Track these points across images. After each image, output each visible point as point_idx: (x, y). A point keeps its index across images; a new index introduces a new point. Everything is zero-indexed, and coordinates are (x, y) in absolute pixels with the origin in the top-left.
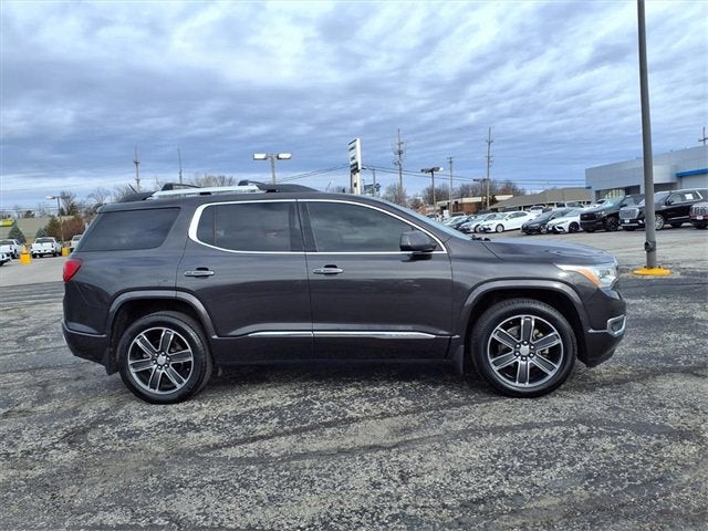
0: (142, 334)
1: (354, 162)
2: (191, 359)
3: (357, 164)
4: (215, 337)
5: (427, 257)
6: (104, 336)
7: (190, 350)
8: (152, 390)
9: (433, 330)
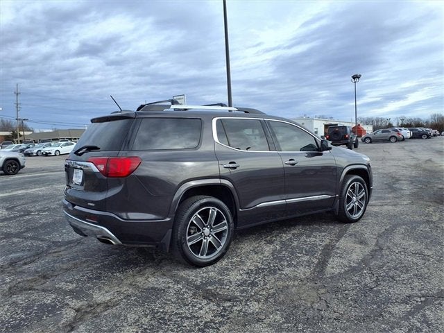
0: (196, 214)
2: (226, 227)
4: (240, 210)
5: (321, 154)
6: (168, 219)
7: (225, 221)
8: (202, 257)
9: (330, 193)
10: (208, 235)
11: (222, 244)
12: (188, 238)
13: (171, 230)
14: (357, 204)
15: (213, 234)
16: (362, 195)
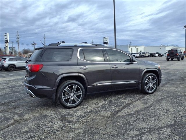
0: (67, 87)
1: (6, 40)
2: (81, 93)
3: (8, 40)
4: (88, 86)
5: (133, 64)
6: (54, 89)
7: (81, 91)
8: (69, 105)
9: (136, 81)
10: (72, 96)
11: (79, 100)
12: (63, 97)
13: (55, 93)
14: (152, 86)
15: (75, 96)
16: (155, 82)
